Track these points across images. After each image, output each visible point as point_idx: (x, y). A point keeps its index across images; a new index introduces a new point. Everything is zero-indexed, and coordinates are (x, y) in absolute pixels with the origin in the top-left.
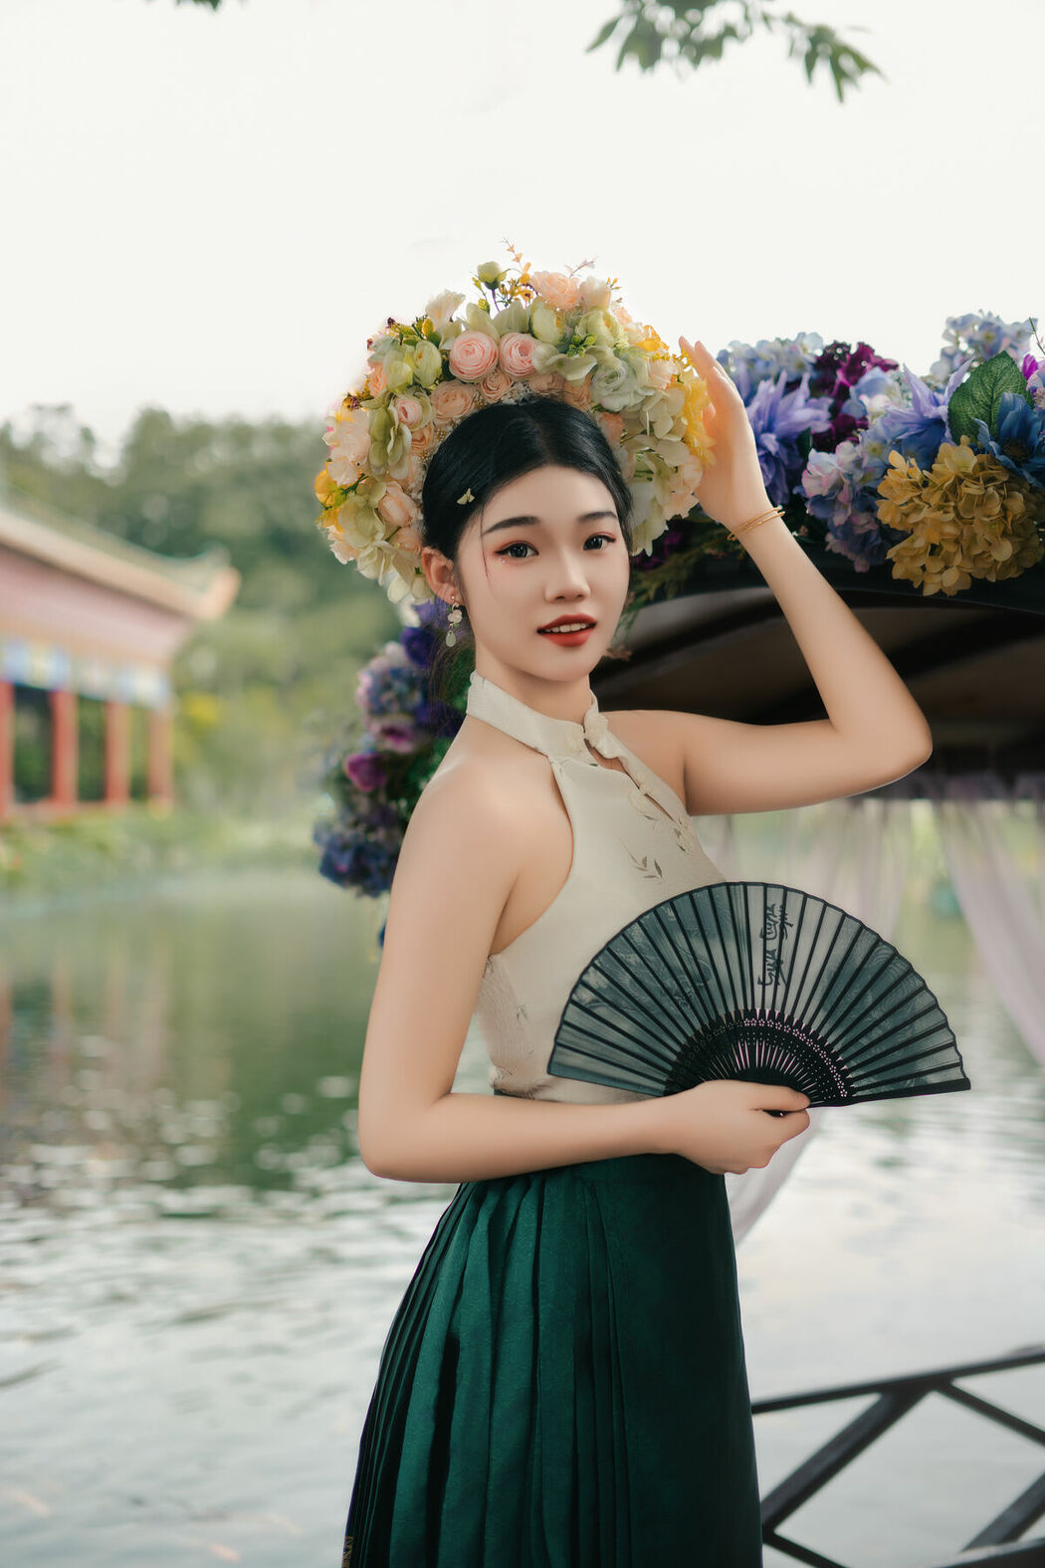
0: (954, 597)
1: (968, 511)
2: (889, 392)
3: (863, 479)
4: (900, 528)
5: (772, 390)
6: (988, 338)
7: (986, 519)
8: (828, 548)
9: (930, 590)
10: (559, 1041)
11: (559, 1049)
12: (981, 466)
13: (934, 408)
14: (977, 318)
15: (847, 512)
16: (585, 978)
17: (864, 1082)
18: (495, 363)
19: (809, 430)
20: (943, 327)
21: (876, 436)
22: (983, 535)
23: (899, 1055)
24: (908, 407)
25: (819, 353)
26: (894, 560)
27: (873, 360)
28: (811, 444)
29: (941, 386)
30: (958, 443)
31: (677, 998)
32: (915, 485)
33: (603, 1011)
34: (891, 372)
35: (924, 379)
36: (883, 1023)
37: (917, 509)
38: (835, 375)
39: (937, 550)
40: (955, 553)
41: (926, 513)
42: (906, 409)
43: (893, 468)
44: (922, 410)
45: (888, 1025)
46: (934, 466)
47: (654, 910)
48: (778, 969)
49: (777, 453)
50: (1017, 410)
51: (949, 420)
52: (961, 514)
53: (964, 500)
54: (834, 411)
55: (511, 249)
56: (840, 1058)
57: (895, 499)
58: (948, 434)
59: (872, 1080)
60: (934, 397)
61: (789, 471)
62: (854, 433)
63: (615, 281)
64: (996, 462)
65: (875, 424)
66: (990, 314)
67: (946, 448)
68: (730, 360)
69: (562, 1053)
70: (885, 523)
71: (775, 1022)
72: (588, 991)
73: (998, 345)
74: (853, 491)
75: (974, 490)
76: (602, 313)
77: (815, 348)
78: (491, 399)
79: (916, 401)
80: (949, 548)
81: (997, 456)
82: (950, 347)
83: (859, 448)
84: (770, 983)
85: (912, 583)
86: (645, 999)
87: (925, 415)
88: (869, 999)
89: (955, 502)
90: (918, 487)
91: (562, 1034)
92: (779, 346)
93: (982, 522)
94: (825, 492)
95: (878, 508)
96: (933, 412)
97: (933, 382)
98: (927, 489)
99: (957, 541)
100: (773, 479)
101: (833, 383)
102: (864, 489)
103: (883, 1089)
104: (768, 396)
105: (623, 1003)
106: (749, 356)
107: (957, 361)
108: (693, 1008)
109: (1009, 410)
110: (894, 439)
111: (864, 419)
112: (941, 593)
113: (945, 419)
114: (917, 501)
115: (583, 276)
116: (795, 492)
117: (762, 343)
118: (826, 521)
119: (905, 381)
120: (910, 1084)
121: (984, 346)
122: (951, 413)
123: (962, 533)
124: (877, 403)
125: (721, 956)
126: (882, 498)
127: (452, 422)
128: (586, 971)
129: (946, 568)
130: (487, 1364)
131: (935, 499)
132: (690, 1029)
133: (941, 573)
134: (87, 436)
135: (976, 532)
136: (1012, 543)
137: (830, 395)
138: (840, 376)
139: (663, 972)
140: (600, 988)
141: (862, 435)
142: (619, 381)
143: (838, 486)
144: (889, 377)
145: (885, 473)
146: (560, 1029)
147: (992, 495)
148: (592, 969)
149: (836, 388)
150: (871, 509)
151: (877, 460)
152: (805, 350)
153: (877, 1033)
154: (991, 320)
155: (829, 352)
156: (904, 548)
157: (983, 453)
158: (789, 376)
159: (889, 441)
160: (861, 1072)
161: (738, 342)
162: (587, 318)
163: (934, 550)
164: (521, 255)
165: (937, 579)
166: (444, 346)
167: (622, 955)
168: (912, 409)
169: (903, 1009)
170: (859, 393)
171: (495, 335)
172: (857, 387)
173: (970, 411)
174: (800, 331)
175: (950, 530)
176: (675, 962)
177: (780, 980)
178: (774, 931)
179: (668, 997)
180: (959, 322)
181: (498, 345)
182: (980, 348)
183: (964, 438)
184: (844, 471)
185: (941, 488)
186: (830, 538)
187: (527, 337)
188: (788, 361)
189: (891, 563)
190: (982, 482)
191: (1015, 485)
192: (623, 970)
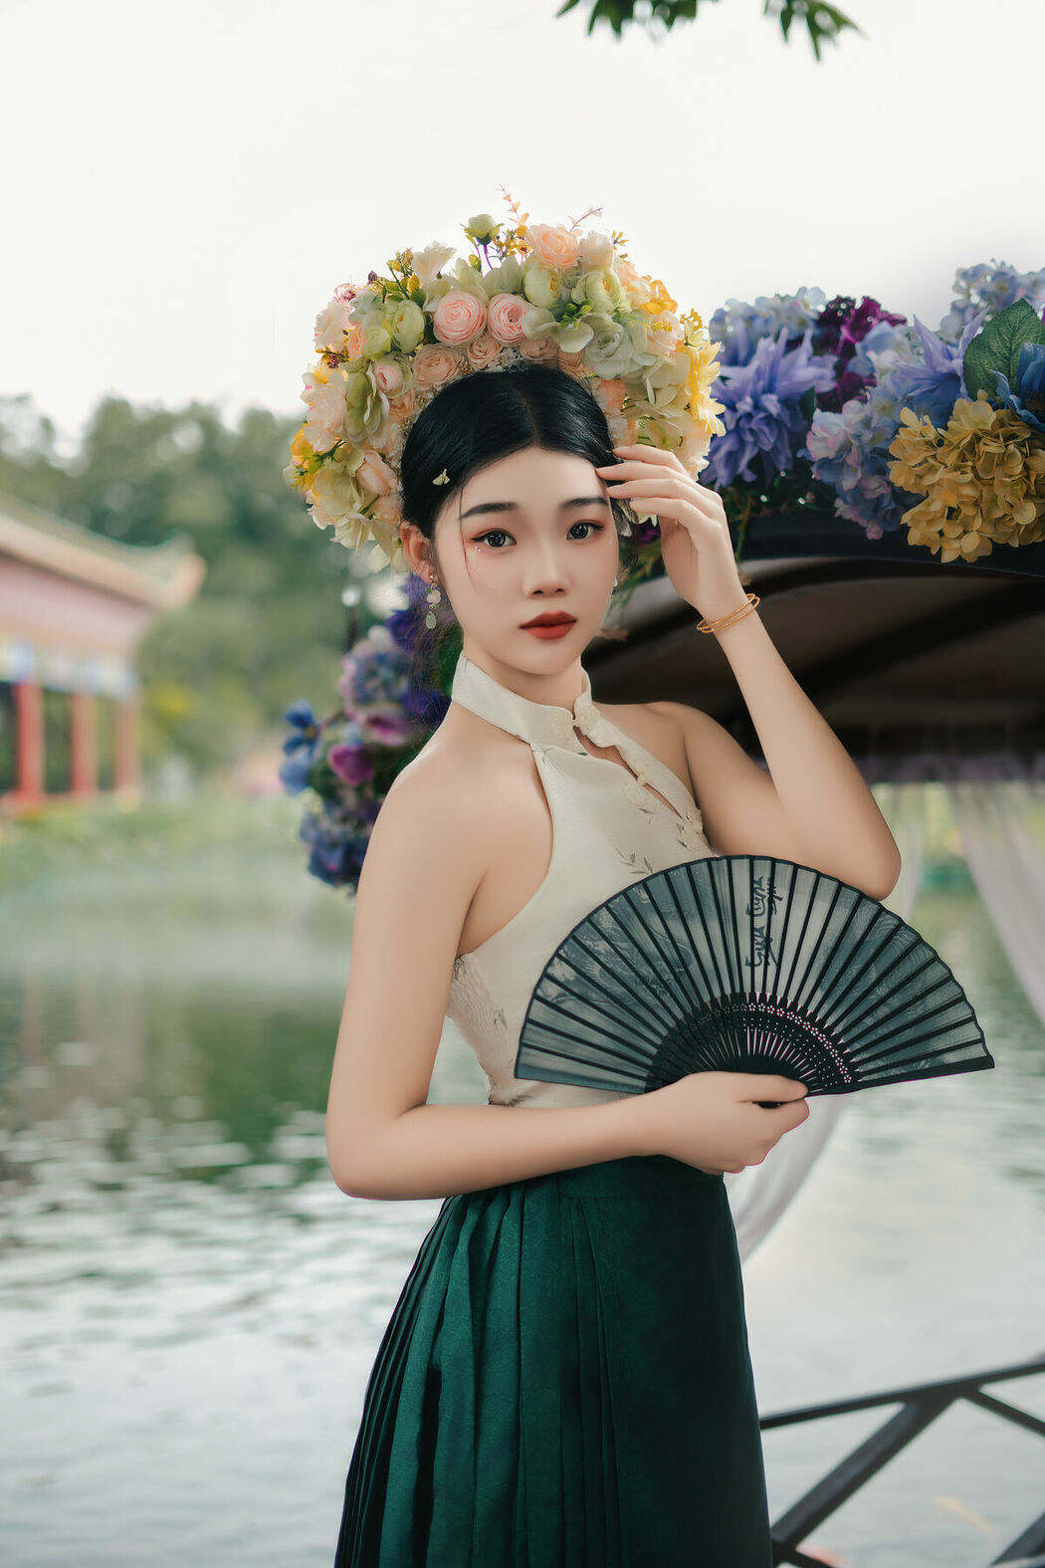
0: (974, 564)
1: (987, 471)
2: (898, 347)
3: (873, 439)
4: (915, 491)
5: (773, 347)
6: (1002, 289)
7: (1007, 479)
8: (837, 515)
9: (948, 557)
10: (524, 1041)
11: (525, 1050)
12: (1000, 423)
13: (947, 362)
14: (990, 268)
15: (856, 476)
16: (550, 971)
17: (871, 1066)
18: (483, 327)
19: (813, 389)
20: (952, 279)
21: (886, 394)
22: (1003, 495)
23: (909, 1034)
24: (919, 361)
25: (822, 309)
26: (909, 525)
27: (879, 315)
28: (815, 404)
29: (953, 340)
30: (974, 398)
31: (654, 986)
32: (929, 444)
33: (570, 1005)
34: (900, 327)
35: (936, 333)
36: (890, 1001)
37: (932, 470)
38: (840, 332)
39: (955, 514)
40: (974, 518)
41: (941, 474)
42: (918, 364)
43: (905, 426)
44: (935, 363)
45: (896, 1002)
46: (950, 424)
47: (624, 893)
48: (768, 948)
49: (779, 415)
50: (1039, 361)
51: (964, 374)
52: (980, 474)
53: (982, 459)
54: (839, 369)
55: (508, 198)
56: (842, 1041)
57: (907, 460)
58: (963, 389)
59: (880, 1063)
60: (948, 351)
61: (791, 434)
62: (862, 391)
63: (621, 235)
64: (1015, 417)
65: (884, 381)
66: (1003, 264)
67: (962, 404)
68: (728, 320)
69: (528, 1054)
70: (898, 485)
71: (767, 1005)
72: (554, 985)
73: (1013, 296)
74: (863, 452)
75: (994, 448)
76: (602, 274)
77: (816, 304)
78: (477, 365)
79: (928, 356)
80: (967, 511)
81: (1018, 411)
82: (961, 300)
83: (867, 407)
84: (759, 964)
85: (930, 549)
86: (618, 990)
87: (939, 369)
88: (873, 974)
89: (974, 462)
90: (932, 446)
91: (528, 1034)
92: (778, 301)
93: (1002, 482)
94: (831, 454)
95: (890, 470)
96: (946, 366)
97: (944, 337)
98: (942, 448)
99: (976, 504)
100: (775, 443)
101: (838, 339)
102: (874, 450)
103: (894, 1072)
104: (768, 354)
105: (594, 995)
106: (749, 314)
107: (968, 315)
108: (673, 996)
109: (1031, 361)
110: (904, 396)
111: (872, 377)
112: (960, 559)
113: (959, 373)
114: (931, 461)
115: (586, 230)
116: (800, 454)
117: (761, 300)
118: (834, 485)
119: (915, 335)
120: (923, 1064)
121: (997, 298)
122: (966, 367)
123: (981, 495)
124: (883, 359)
125: (703, 938)
126: (893, 458)
127: (433, 390)
128: (550, 963)
129: (965, 532)
130: (470, 1397)
131: (952, 459)
132: (672, 1020)
133: (959, 538)
134: (47, 426)
135: (997, 493)
136: (1035, 504)
137: (834, 352)
138: (845, 333)
139: (637, 959)
140: (567, 980)
141: (870, 393)
142: (613, 345)
143: (845, 448)
144: (897, 332)
145: (897, 432)
146: (524, 1028)
147: (1013, 453)
148: (556, 960)
149: (840, 345)
150: (883, 472)
151: (888, 419)
152: (807, 306)
153: (883, 1011)
154: (1004, 269)
155: (832, 307)
156: (920, 512)
157: (1003, 408)
158: (790, 333)
159: (900, 398)
160: (866, 1055)
161: (735, 300)
162: (586, 280)
163: (952, 513)
164: (518, 204)
165: (956, 544)
166: (428, 308)
167: (590, 943)
168: (924, 364)
169: (913, 982)
170: (865, 349)
171: (484, 296)
172: (864, 343)
173: (988, 364)
174: (801, 286)
175: (968, 491)
176: (651, 948)
177: (770, 960)
178: (762, 906)
179: (644, 987)
180: (970, 273)
181: (487, 307)
182: (994, 300)
183: (981, 393)
184: (852, 432)
185: (957, 447)
186: (839, 503)
187: (518, 300)
188: (789, 318)
189: (906, 529)
190: (1001, 439)
191: (1036, 442)
192: (591, 959)
